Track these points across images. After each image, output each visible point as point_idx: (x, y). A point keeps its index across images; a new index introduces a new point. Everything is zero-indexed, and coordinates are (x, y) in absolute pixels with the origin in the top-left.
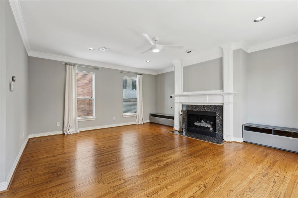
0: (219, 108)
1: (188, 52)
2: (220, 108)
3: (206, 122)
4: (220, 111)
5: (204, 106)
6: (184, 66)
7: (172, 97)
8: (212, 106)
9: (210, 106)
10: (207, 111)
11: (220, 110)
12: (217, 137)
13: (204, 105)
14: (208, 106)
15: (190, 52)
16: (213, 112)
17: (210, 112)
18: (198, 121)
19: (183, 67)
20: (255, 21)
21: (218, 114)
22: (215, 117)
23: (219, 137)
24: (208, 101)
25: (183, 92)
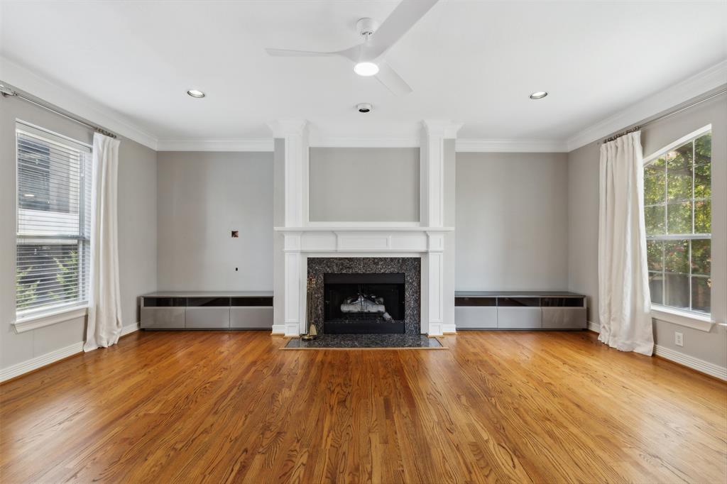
0: (412, 262)
1: (360, 111)
2: (415, 265)
3: (368, 299)
4: (413, 271)
5: (376, 261)
6: (315, 144)
7: (239, 234)
8: (396, 258)
9: (392, 259)
10: (382, 271)
11: (415, 268)
12: (407, 331)
13: (374, 258)
14: (385, 259)
15: (368, 111)
16: (398, 273)
17: (391, 274)
18: (349, 301)
19: (310, 148)
20: (531, 97)
21: (411, 278)
22: (404, 285)
23: (412, 331)
24: (391, 248)
25: (311, 219)
